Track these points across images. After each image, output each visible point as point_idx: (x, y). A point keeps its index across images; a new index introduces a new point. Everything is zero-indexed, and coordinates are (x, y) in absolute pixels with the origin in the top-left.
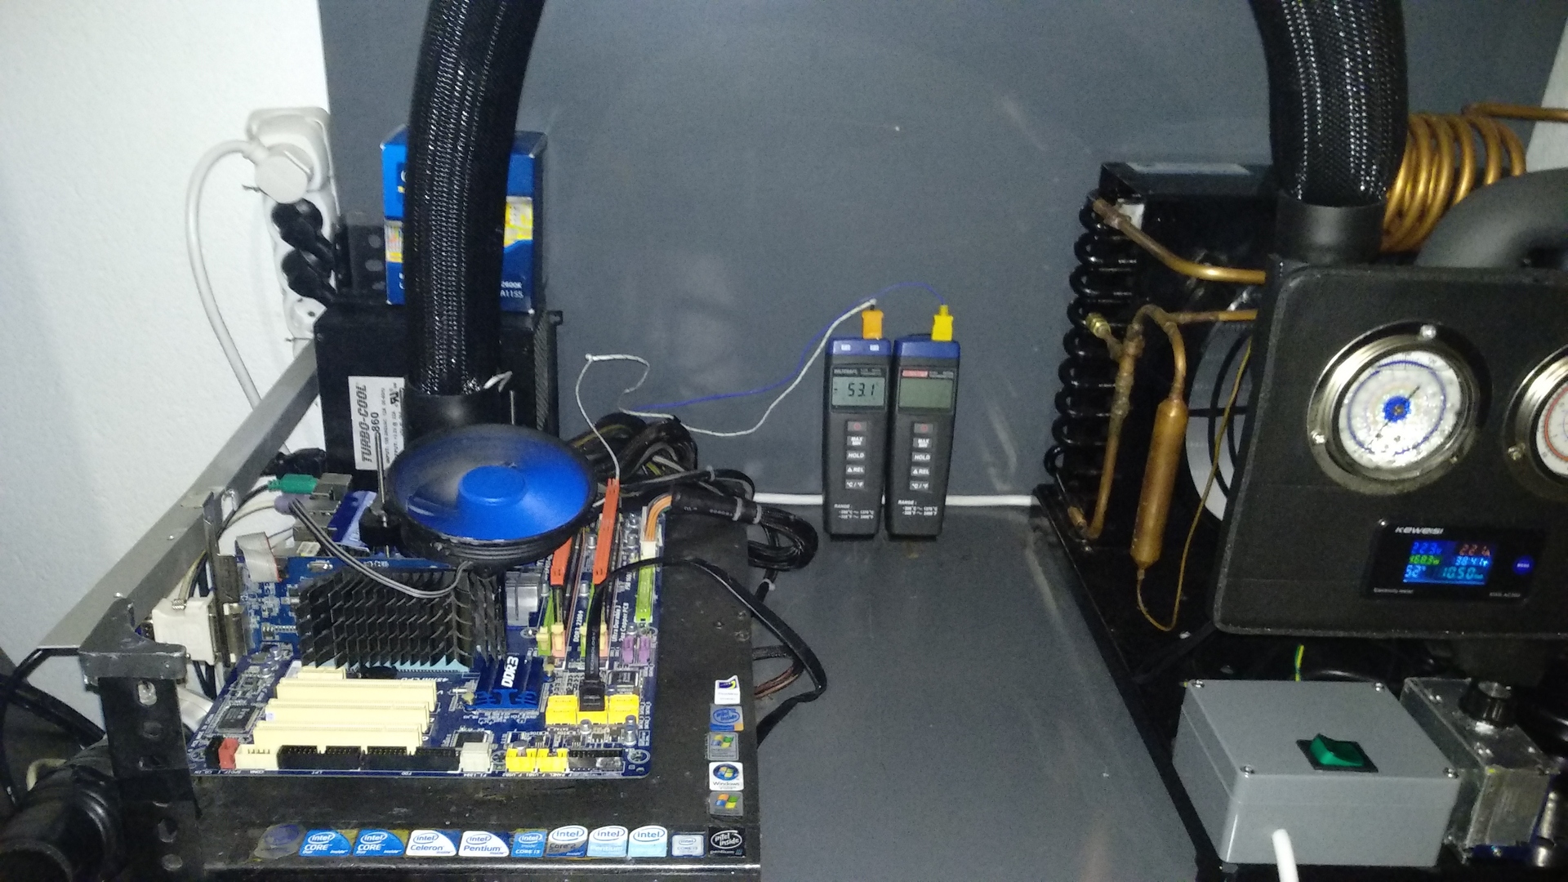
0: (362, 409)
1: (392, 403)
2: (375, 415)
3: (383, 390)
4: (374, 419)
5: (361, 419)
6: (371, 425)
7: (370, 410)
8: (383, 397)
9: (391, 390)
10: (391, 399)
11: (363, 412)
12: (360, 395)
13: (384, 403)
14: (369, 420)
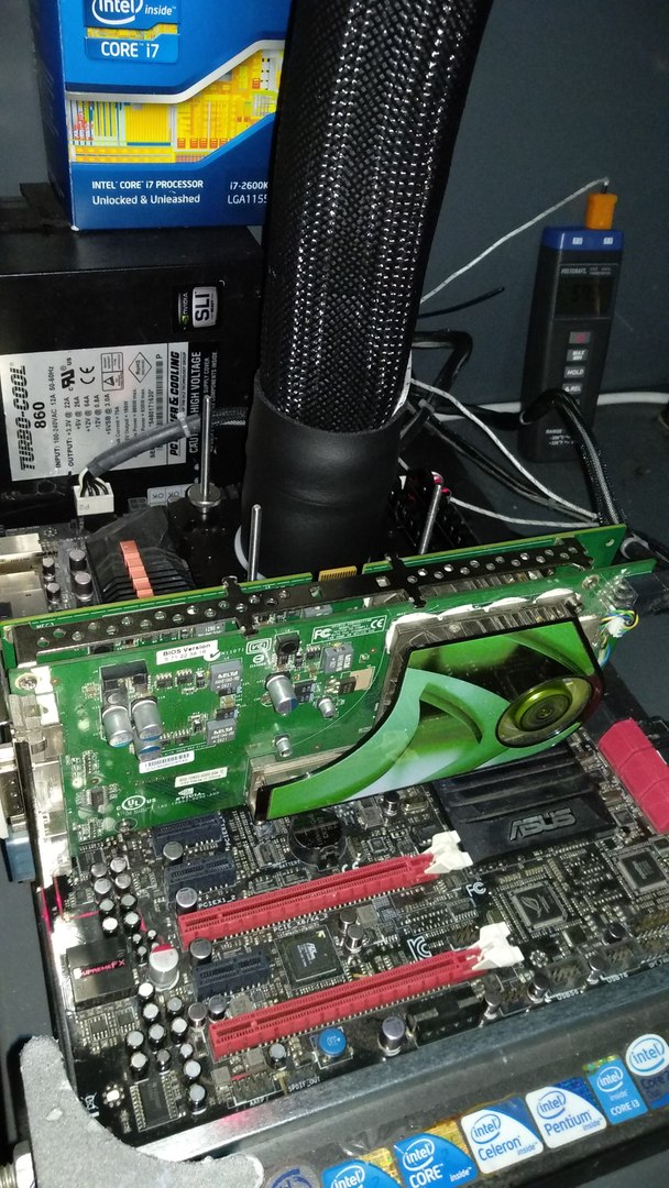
0: (21, 400)
1: (64, 386)
2: (39, 406)
3: (51, 369)
4: (37, 411)
5: (18, 413)
6: (33, 421)
7: (31, 400)
8: (52, 380)
9: (62, 368)
10: (63, 381)
11: (21, 403)
12: (16, 380)
13: (52, 387)
14: (30, 414)
